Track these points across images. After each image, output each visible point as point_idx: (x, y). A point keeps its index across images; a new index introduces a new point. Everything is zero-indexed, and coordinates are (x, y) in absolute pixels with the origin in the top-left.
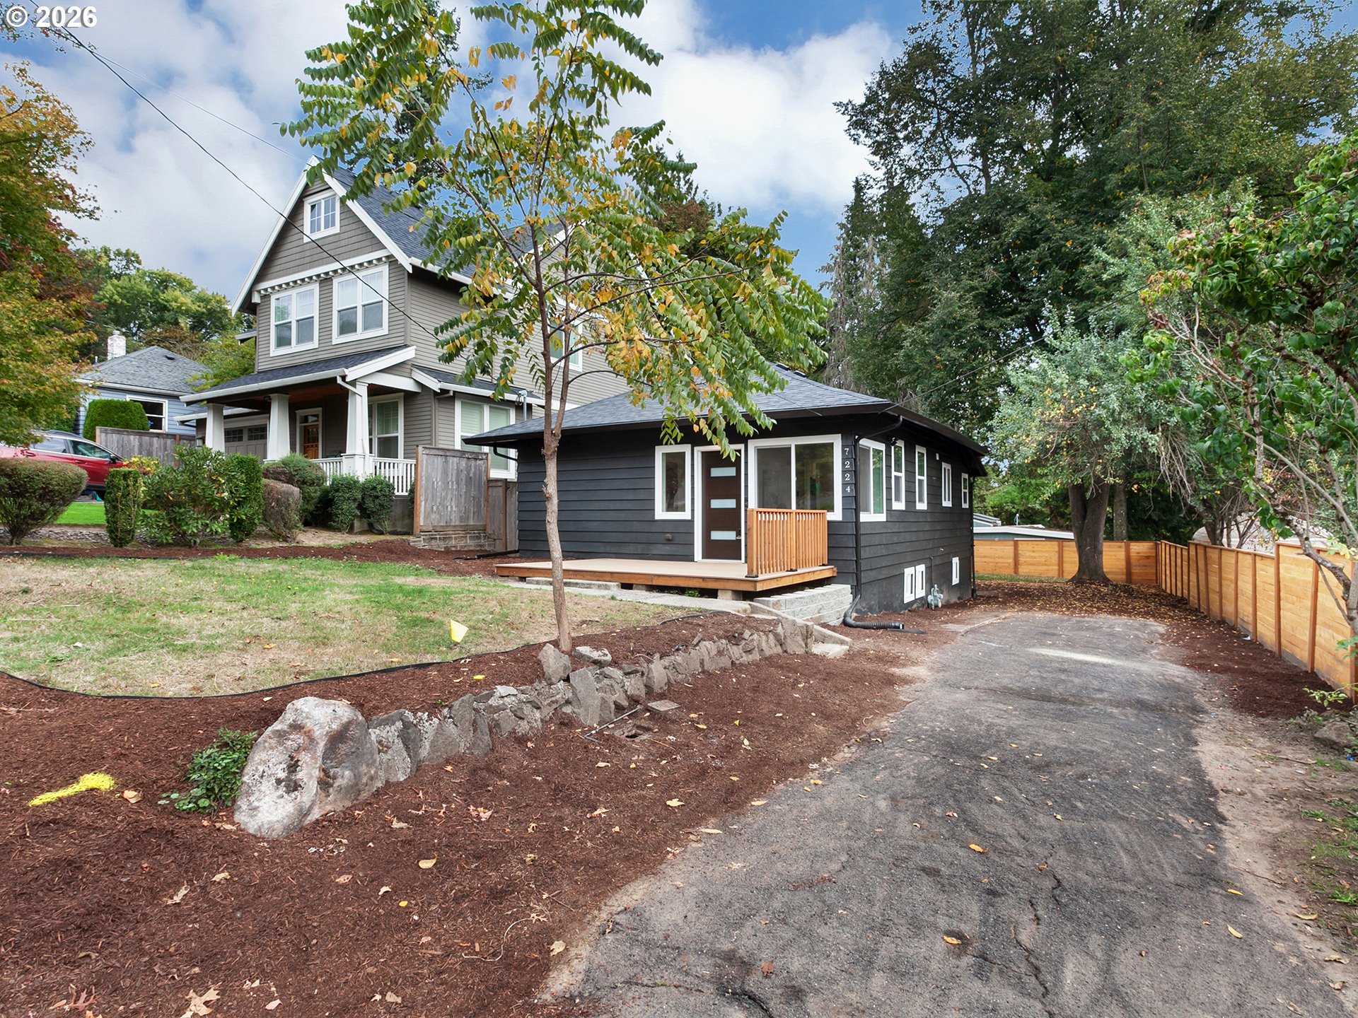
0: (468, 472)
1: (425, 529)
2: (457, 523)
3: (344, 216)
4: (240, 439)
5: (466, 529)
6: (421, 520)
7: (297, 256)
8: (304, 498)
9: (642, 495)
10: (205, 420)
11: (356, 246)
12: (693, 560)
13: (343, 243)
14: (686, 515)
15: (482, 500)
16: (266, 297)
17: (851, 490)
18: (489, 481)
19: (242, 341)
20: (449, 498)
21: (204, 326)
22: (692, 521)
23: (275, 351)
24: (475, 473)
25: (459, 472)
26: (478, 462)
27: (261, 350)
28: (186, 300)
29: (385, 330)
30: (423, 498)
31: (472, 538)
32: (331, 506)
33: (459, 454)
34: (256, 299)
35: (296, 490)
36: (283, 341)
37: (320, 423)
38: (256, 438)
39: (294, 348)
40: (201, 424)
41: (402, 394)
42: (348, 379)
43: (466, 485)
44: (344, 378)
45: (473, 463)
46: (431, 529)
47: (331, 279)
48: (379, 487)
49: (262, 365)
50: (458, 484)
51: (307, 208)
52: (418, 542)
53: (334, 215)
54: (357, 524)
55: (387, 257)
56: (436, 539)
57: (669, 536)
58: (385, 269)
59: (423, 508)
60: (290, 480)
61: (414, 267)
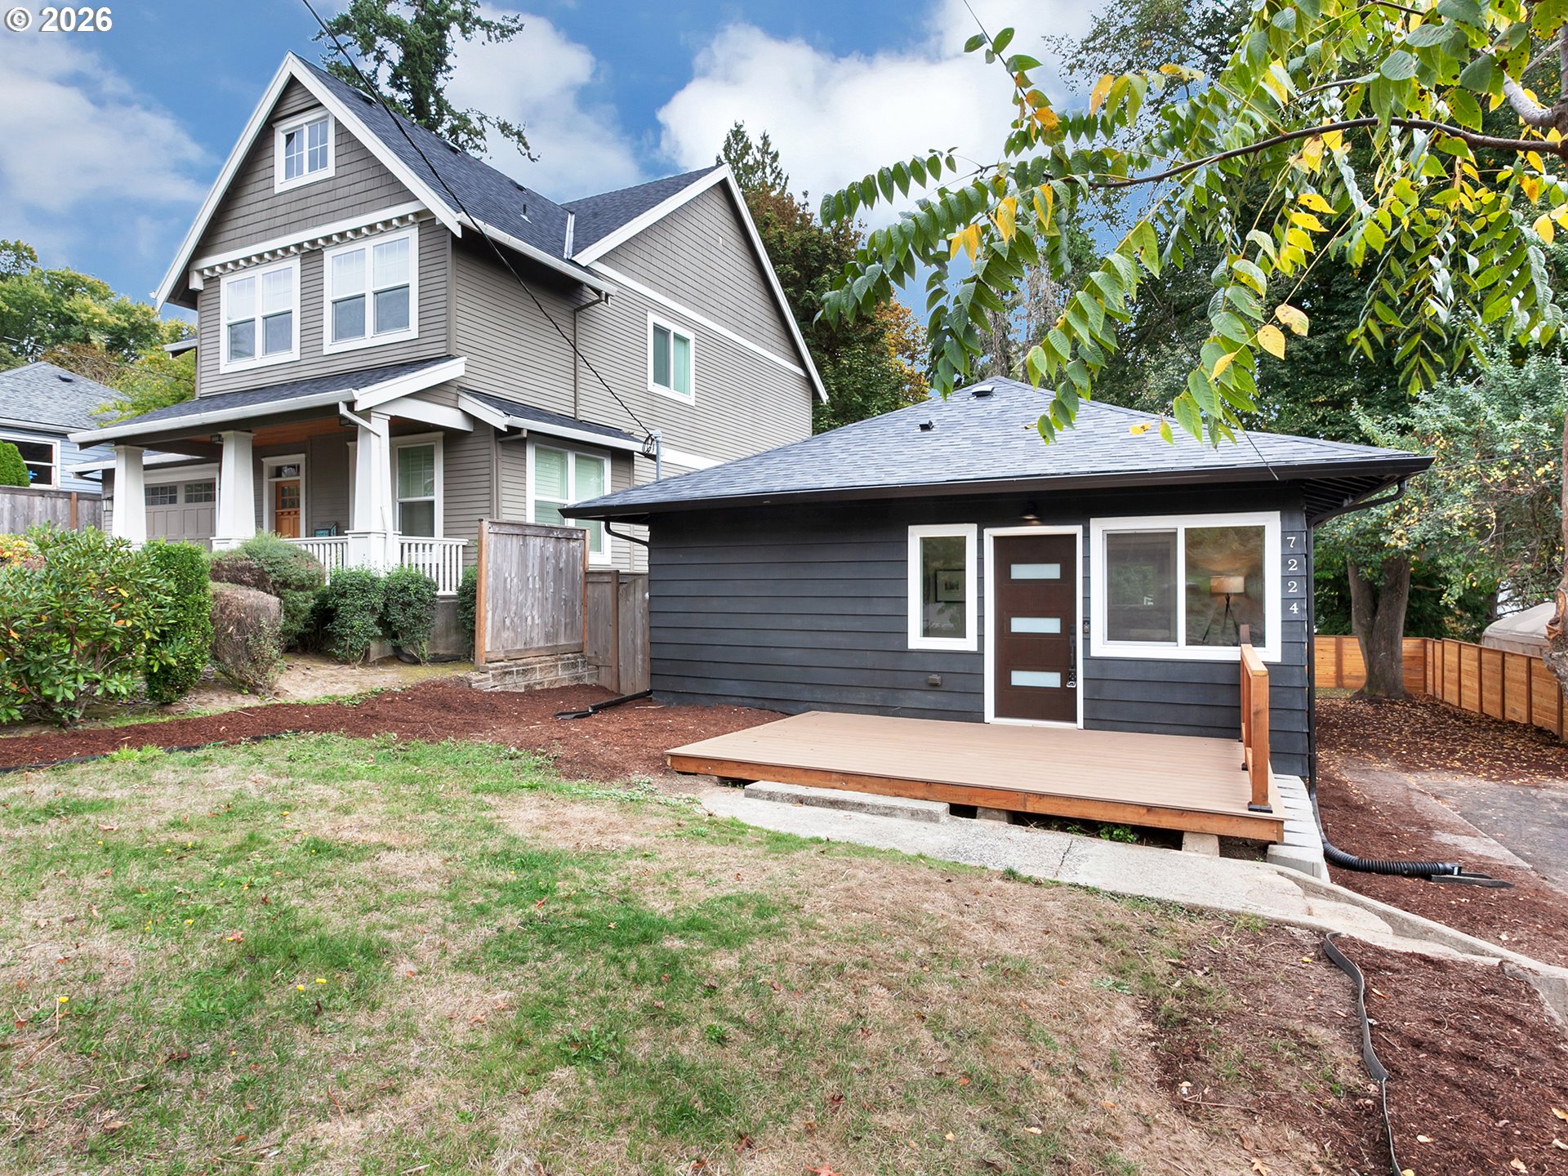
0: (558, 563)
1: (492, 656)
2: (541, 644)
3: (342, 150)
4: (173, 500)
5: (554, 651)
6: (487, 642)
7: (264, 215)
8: (287, 611)
9: (883, 608)
10: (113, 470)
11: (363, 197)
12: (982, 720)
13: (340, 193)
14: (968, 644)
15: (578, 603)
16: (212, 281)
17: (1301, 609)
18: (588, 574)
19: (176, 353)
20: (529, 603)
21: (127, 346)
22: (980, 654)
23: (226, 365)
24: (567, 562)
25: (543, 560)
26: (572, 544)
27: (205, 363)
28: (100, 310)
29: (413, 332)
30: (489, 606)
31: (566, 667)
32: (331, 620)
33: (543, 532)
34: (196, 283)
35: (274, 600)
36: (240, 348)
37: (302, 478)
38: (198, 499)
39: (260, 359)
40: (108, 476)
41: (441, 434)
42: (358, 407)
43: (555, 581)
44: (351, 405)
45: (564, 545)
46: (501, 656)
47: (320, 252)
48: (412, 587)
49: (206, 387)
50: (542, 580)
51: (280, 139)
52: (485, 682)
53: (324, 150)
54: (374, 647)
55: (416, 215)
56: (511, 673)
57: (936, 678)
58: (412, 234)
59: (489, 623)
60: (260, 583)
61: (464, 228)
